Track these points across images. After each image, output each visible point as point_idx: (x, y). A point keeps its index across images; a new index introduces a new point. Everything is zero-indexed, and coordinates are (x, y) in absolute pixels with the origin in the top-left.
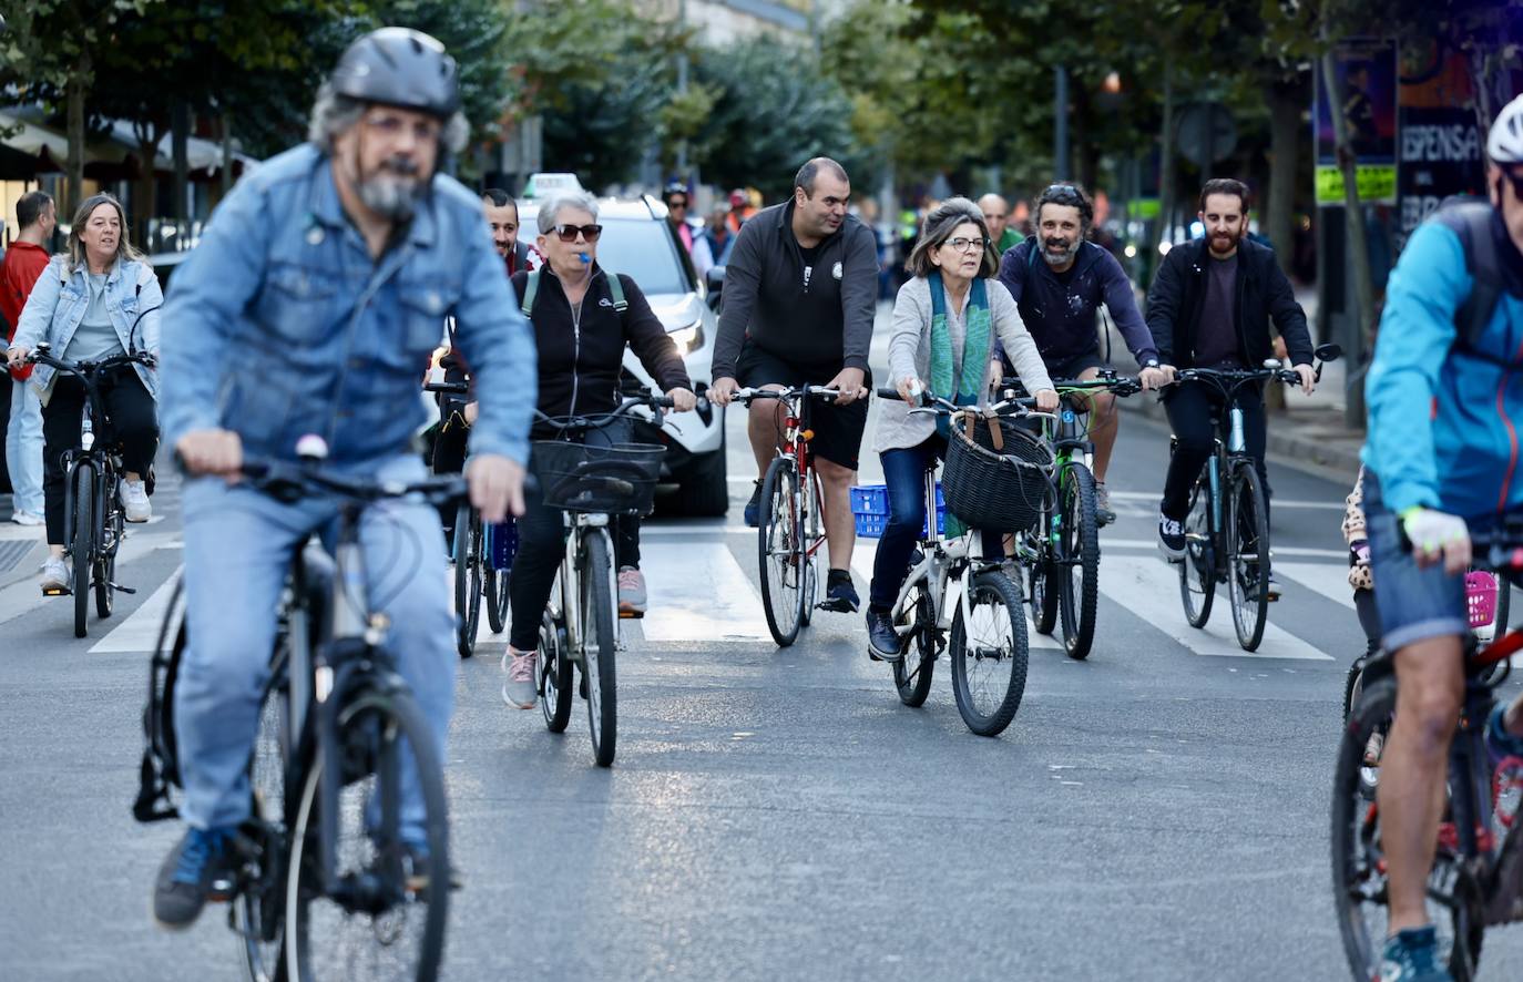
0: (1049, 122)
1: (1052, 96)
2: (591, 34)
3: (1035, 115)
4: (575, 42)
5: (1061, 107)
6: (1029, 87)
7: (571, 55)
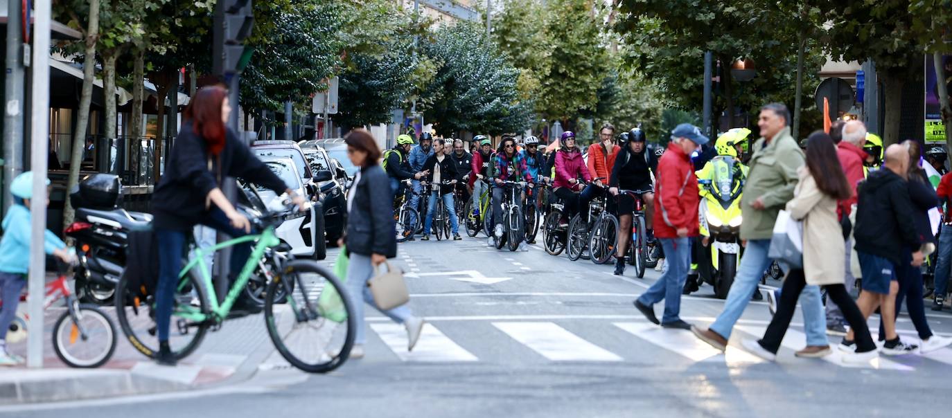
0: (700, 88)
1: (702, 71)
2: (375, 22)
3: (689, 83)
4: (365, 28)
5: (707, 79)
6: (685, 65)
7: (361, 36)
